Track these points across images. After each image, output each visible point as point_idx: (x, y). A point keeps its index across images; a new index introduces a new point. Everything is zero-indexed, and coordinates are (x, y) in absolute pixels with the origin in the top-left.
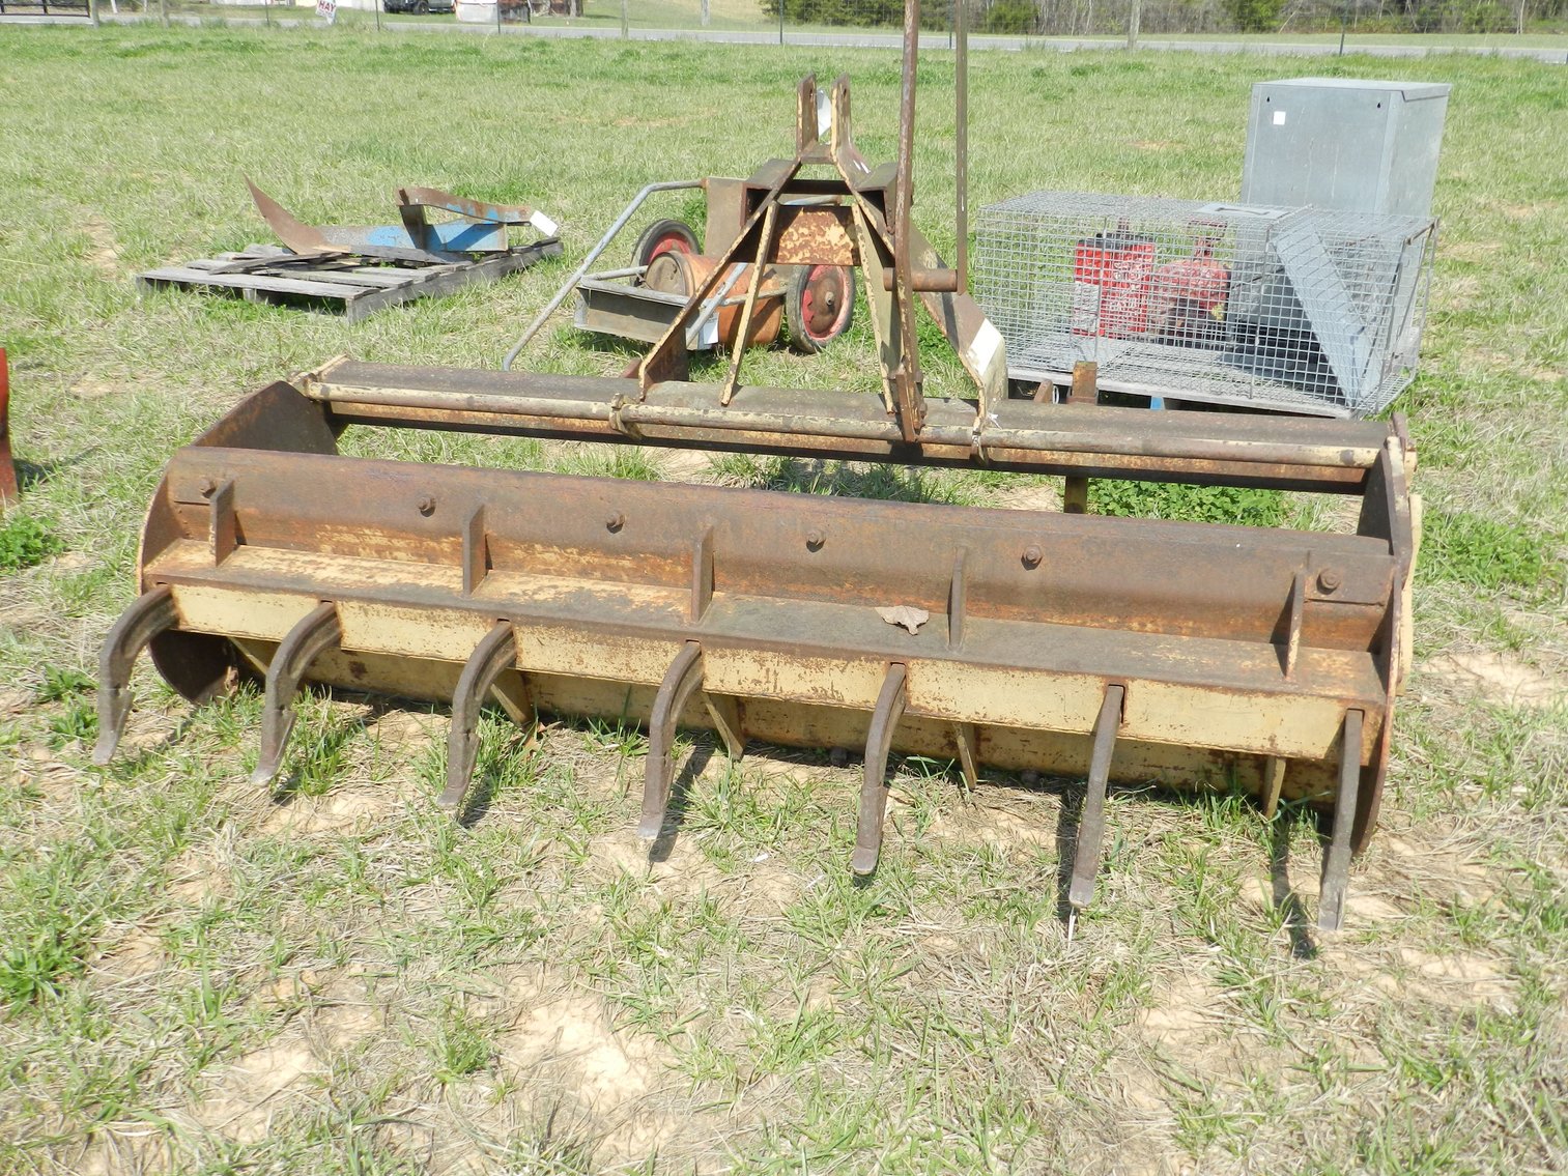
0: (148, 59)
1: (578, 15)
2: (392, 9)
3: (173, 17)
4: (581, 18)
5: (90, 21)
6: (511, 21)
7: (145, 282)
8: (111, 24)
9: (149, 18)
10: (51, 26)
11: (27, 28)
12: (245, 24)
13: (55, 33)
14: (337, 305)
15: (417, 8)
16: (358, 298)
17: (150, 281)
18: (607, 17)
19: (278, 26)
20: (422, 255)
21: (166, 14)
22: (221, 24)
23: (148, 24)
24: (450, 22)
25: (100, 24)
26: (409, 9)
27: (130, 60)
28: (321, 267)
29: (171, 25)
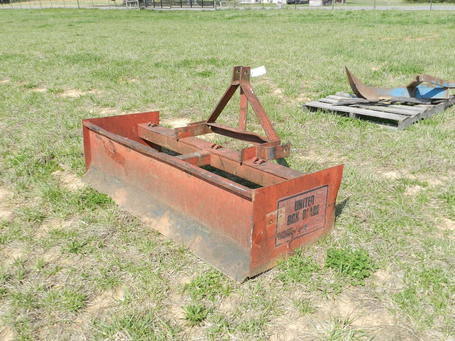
0: (236, 20)
1: (344, 3)
2: (289, 3)
3: (236, 7)
4: (345, 4)
5: (214, 9)
6: (326, 6)
7: (306, 107)
8: (219, 10)
9: (230, 8)
10: (204, 11)
11: (197, 12)
12: (256, 9)
13: (205, 13)
14: (394, 123)
15: (296, 2)
16: (404, 120)
17: (308, 107)
18: (352, 3)
19: (265, 9)
20: (414, 100)
21: (235, 7)
22: (250, 9)
23: (229, 10)
24: (308, 6)
25: (216, 10)
26: (294, 3)
27: (231, 20)
28: (376, 104)
29: (235, 10)
